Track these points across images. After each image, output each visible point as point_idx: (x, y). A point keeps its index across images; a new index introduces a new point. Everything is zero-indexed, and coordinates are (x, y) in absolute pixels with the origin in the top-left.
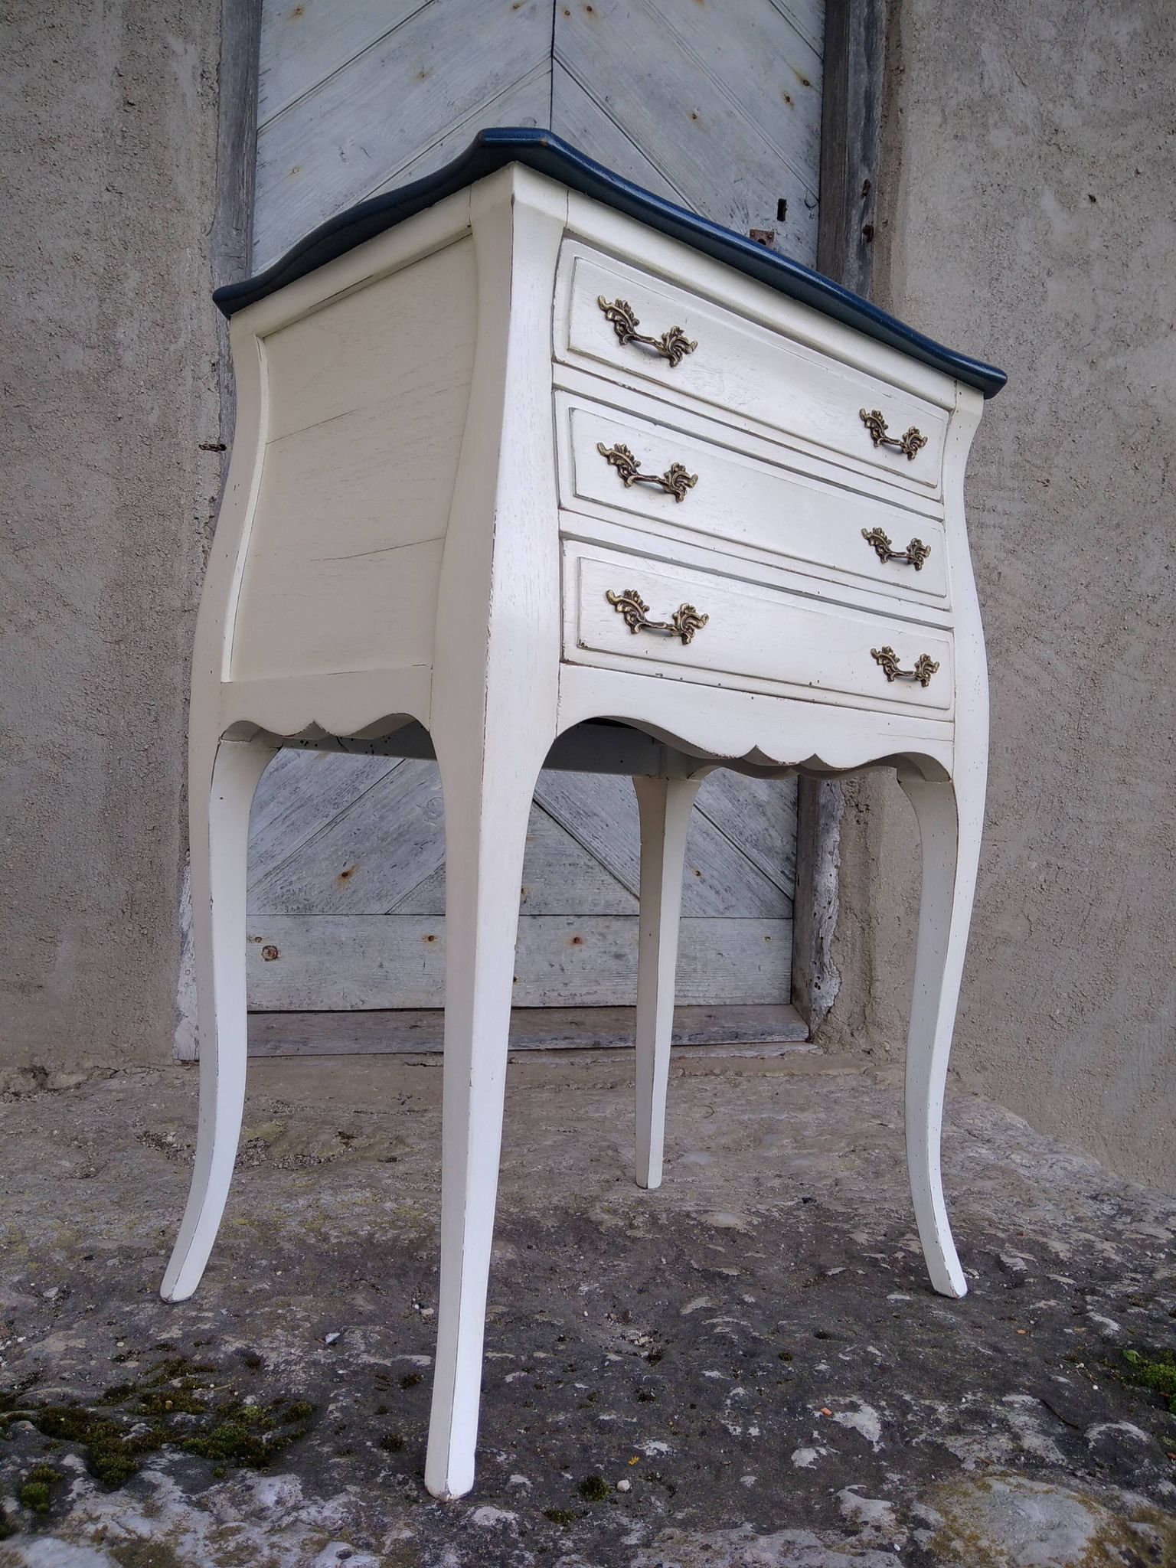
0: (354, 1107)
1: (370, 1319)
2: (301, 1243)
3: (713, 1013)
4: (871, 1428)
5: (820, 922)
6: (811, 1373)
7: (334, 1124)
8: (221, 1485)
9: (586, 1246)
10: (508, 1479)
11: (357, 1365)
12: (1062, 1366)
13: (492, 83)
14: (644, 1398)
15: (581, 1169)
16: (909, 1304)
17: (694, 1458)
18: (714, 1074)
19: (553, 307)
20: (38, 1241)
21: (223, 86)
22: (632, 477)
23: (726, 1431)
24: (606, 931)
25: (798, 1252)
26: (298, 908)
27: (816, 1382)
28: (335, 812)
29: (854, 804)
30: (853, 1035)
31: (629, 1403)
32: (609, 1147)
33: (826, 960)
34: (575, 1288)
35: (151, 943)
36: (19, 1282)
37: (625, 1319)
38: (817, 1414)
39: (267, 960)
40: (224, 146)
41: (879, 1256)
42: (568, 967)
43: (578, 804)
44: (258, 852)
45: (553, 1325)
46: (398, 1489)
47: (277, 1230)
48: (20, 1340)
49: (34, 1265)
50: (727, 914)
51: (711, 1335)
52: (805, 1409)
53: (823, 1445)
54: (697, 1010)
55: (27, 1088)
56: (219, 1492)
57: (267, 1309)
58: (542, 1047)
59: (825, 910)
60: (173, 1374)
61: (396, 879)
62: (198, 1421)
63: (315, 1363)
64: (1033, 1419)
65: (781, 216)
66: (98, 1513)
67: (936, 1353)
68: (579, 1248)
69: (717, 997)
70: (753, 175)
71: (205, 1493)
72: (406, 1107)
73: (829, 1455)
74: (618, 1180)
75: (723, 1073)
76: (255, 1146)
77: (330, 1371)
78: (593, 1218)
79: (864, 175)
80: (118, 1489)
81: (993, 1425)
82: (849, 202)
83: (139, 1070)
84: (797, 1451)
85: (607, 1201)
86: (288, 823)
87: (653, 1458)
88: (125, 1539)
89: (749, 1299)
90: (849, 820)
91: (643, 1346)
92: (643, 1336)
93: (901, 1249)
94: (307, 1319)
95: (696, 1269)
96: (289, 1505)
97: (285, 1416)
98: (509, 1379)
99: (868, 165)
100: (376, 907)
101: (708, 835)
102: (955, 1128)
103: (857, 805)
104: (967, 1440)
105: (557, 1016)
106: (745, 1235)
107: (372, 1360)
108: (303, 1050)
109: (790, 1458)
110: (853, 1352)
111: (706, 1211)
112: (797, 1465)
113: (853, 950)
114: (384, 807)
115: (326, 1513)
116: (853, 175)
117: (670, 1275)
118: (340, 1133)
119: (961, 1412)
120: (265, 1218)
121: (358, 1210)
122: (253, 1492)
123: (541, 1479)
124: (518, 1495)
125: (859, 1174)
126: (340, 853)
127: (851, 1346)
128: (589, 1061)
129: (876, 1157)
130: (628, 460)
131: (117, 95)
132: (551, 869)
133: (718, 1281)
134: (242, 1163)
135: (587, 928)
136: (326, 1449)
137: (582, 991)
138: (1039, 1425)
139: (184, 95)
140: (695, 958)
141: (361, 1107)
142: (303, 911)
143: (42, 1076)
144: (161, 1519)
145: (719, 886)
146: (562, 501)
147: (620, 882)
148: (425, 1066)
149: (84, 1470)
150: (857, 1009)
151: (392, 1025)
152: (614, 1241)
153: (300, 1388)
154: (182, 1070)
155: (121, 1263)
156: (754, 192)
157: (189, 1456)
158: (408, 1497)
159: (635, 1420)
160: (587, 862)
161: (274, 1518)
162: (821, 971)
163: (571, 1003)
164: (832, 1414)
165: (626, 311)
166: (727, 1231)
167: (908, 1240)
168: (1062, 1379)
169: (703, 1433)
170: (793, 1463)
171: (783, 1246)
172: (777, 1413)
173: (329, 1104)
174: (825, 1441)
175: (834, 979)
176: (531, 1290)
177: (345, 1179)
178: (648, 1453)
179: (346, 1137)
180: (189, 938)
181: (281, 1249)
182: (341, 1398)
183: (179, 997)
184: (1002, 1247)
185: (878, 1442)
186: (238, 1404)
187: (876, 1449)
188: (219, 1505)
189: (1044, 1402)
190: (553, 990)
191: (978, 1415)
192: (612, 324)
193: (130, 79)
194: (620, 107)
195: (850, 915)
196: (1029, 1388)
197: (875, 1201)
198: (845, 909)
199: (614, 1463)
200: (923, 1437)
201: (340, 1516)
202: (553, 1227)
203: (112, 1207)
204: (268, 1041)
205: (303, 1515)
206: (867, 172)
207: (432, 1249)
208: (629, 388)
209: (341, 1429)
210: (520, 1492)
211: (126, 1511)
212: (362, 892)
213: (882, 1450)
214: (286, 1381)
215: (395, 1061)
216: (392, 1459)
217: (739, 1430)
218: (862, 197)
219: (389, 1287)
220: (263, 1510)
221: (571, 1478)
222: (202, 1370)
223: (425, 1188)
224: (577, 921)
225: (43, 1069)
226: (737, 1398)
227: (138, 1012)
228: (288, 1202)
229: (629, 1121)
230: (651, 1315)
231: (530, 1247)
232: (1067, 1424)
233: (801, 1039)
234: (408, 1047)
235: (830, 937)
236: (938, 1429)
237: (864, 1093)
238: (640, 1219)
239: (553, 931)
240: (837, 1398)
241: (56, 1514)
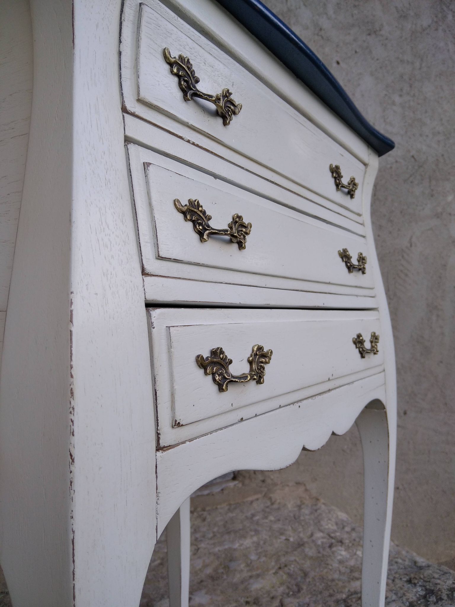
19: (120, 53)
22: (207, 232)
130: (201, 215)
146: (145, 266)
165: (189, 68)
192: (176, 79)
208: (193, 144)
233: (230, 479)
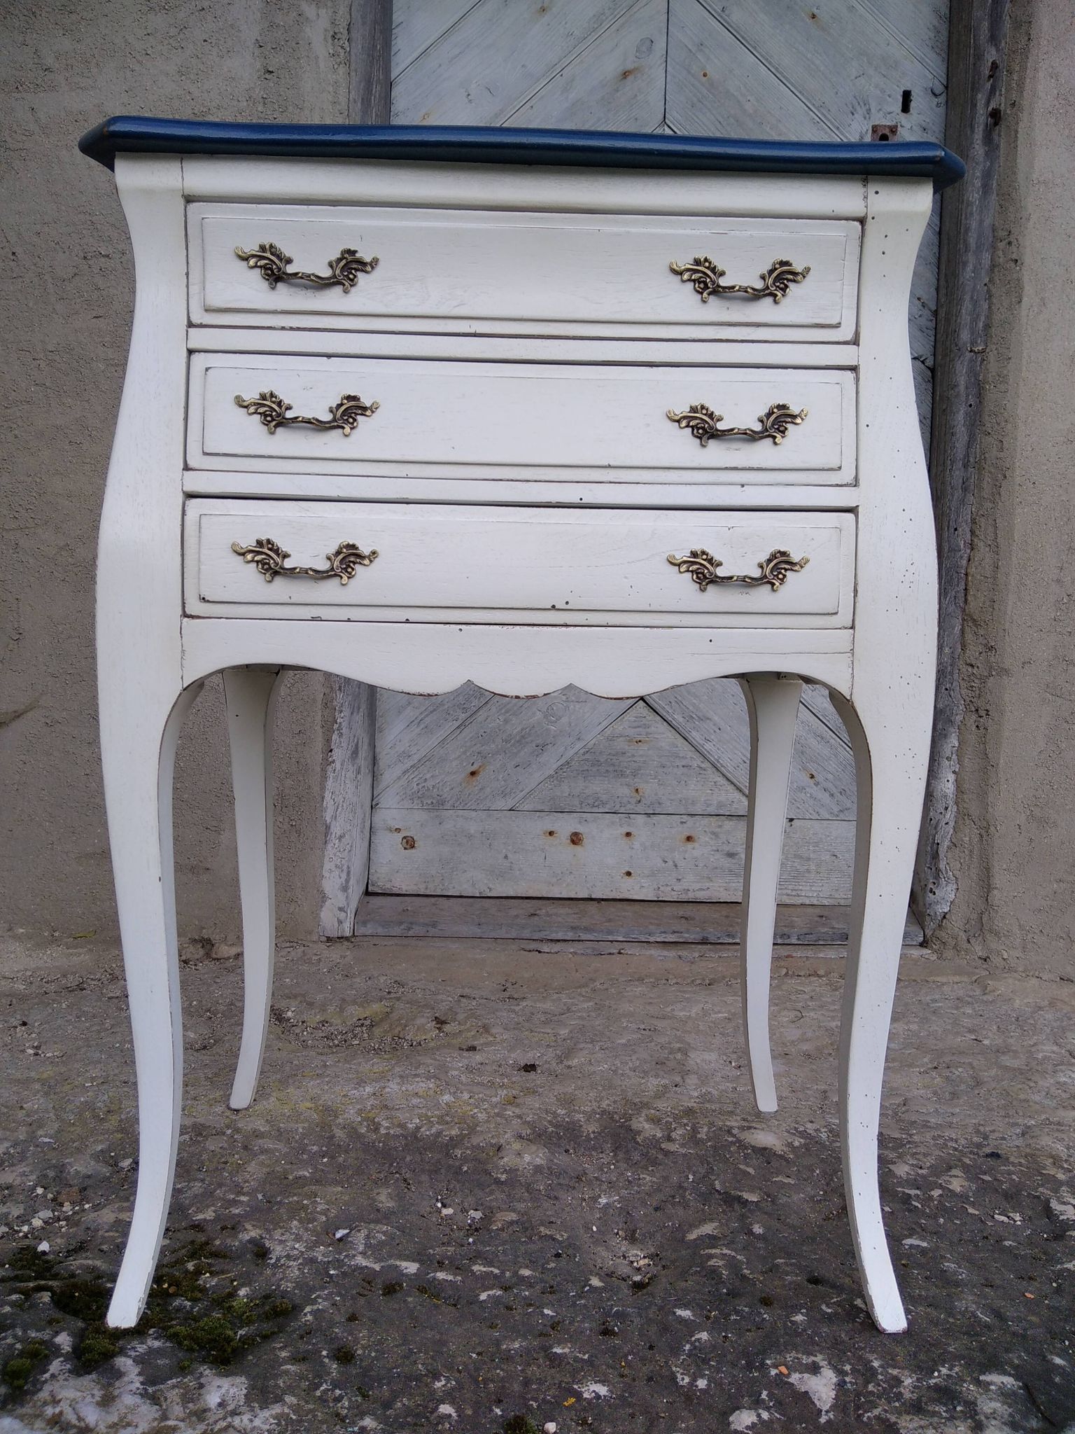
0: (459, 992)
1: (384, 1217)
2: (353, 1133)
3: (826, 913)
4: (824, 1396)
5: (935, 828)
6: (785, 1324)
7: (433, 1009)
8: (179, 1380)
9: (621, 1155)
10: (437, 1408)
11: (350, 1266)
12: (1067, 1343)
13: (610, 9)
14: (607, 1332)
15: (644, 1071)
16: (923, 1251)
17: (630, 1405)
18: (819, 976)
20: (129, 1113)
21: (353, 44)
23: (673, 1378)
24: (718, 830)
25: (832, 1180)
26: (432, 803)
27: (786, 1334)
28: (463, 716)
29: (973, 709)
30: (969, 942)
31: (590, 1336)
32: (679, 1049)
33: (942, 865)
34: (595, 1199)
35: (299, 832)
36: (102, 1151)
37: (632, 1238)
38: (773, 1372)
39: (405, 849)
40: (355, 102)
41: (913, 1192)
42: (681, 863)
43: (691, 708)
44: (397, 752)
45: (554, 1239)
46: (331, 1405)
47: (336, 1117)
48: (87, 1206)
49: (120, 1136)
50: (842, 816)
51: (703, 1268)
52: (763, 1364)
53: (768, 1409)
54: (810, 910)
55: (197, 956)
56: (174, 1387)
57: (295, 1198)
58: (652, 939)
59: (942, 816)
60: (192, 1256)
61: (520, 778)
62: (192, 1307)
63: (312, 1261)
64: (1006, 1407)
65: (906, 108)
66: (60, 1397)
67: (927, 1314)
68: (615, 1155)
69: (831, 897)
70: (876, 70)
71: (162, 1386)
72: (507, 994)
73: (771, 1421)
74: (676, 1086)
75: (827, 974)
76: (362, 1025)
77: (321, 1270)
78: (634, 1127)
79: (991, 55)
80: (89, 1373)
81: (959, 1408)
82: (975, 89)
83: (288, 944)
84: (738, 1412)
85: (655, 1109)
86: (422, 726)
87: (589, 1401)
88: (75, 1426)
89: (758, 1229)
90: (968, 725)
91: (639, 1269)
92: (644, 1257)
93: (941, 1187)
94: (325, 1212)
95: (717, 1191)
96: (229, 1408)
97: (266, 1313)
98: (483, 1297)
99: (996, 45)
100: (501, 804)
101: (822, 738)
102: (1055, 1048)
103: (977, 710)
104: (922, 1423)
105: (668, 911)
106: (781, 1157)
107: (364, 1263)
108: (432, 931)
109: (728, 1419)
110: (838, 1304)
111: (749, 1128)
112: (733, 1427)
113: (971, 856)
114: (507, 712)
115: (257, 1422)
116: (979, 57)
117: (690, 1195)
118: (436, 1018)
119: (929, 1387)
120: (330, 1103)
121: (415, 1101)
122: (202, 1391)
123: (469, 1412)
124: (440, 1427)
125: (935, 1093)
126: (468, 754)
127: (839, 1296)
128: (697, 955)
129: (958, 1076)
131: (258, 65)
132: (664, 770)
133: (737, 1206)
134: (345, 1041)
135: (699, 827)
136: (284, 1354)
137: (693, 887)
138: (1010, 1415)
139: (317, 58)
140: (809, 859)
141: (467, 991)
142: (437, 805)
143: (208, 947)
144: (110, 1410)
145: (834, 789)
147: (732, 783)
148: (540, 952)
149: (70, 1349)
150: (975, 916)
151: (513, 912)
152: (648, 1152)
153: (289, 1285)
154: (323, 946)
155: (191, 1139)
156: (876, 86)
157: (168, 1344)
158: (338, 1415)
159: (586, 1357)
160: (700, 763)
161: (211, 1421)
162: (937, 877)
163: (684, 897)
164: (789, 1374)
166: (764, 1152)
167: (951, 1176)
168: (1058, 1361)
169: (650, 1379)
170: (729, 1424)
171: (818, 1172)
172: (734, 1365)
173: (440, 987)
174: (771, 1404)
175: (950, 885)
176: (550, 1198)
177: (417, 1068)
178: (586, 1395)
179: (440, 1022)
180: (332, 830)
181: (333, 1137)
182: (320, 1301)
183: (324, 881)
184: (1056, 1191)
185: (827, 1412)
186: (232, 1295)
187: (823, 1420)
188: (169, 1400)
189: (1026, 1387)
190: (667, 885)
191: (946, 1394)
193: (269, 48)
194: (736, 16)
195: (968, 822)
196: (1016, 1367)
197: (938, 1127)
198: (962, 815)
199: (549, 1402)
200: (876, 1412)
201: (268, 1427)
202: (594, 1132)
203: (205, 1083)
204: (401, 923)
205: (236, 1421)
206: (994, 52)
207: (467, 1148)
209: (308, 1332)
210: (443, 1425)
211: (85, 1397)
212: (488, 789)
213: (829, 1421)
214: (281, 1276)
215: (513, 947)
216: (338, 1372)
217: (687, 1380)
218: (989, 80)
219: (420, 1182)
220: (205, 1411)
221: (500, 1413)
222: (216, 1256)
223: (489, 1081)
224: (690, 821)
225: (210, 940)
226: (697, 1344)
227: (289, 894)
228: (356, 1089)
229: (712, 1022)
230: (658, 1236)
231: (567, 1151)
232: (1045, 1418)
233: (914, 943)
234: (526, 933)
235: (946, 843)
236: (897, 1404)
237: (969, 1003)
238: (680, 1132)
239: (666, 829)
240: (800, 1356)
241: (27, 1393)
